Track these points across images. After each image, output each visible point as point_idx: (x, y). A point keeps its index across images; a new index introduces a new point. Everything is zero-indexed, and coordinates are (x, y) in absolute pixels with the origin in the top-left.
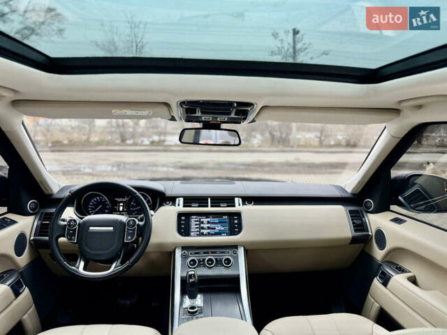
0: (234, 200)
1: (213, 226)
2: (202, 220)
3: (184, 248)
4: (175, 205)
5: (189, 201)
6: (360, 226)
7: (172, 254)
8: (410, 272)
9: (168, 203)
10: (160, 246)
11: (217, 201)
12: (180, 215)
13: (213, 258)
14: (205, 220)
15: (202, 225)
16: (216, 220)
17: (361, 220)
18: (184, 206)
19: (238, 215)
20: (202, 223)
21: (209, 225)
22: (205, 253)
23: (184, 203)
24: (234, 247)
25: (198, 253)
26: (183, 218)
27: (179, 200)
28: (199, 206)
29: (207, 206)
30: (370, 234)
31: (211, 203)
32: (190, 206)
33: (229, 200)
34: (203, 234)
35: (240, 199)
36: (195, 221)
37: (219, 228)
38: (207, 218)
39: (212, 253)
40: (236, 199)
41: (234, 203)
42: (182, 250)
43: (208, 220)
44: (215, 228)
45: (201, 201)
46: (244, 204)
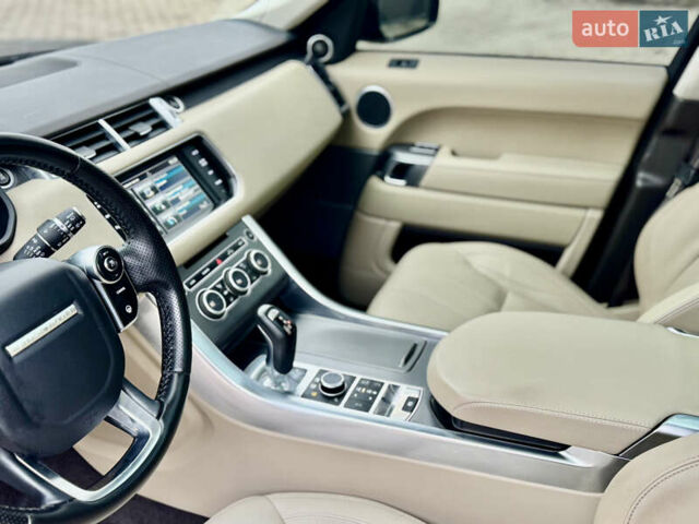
1: (168, 195)
2: (138, 190)
13: (235, 268)
14: (144, 187)
15: (149, 205)
19: (198, 142)
20: (145, 197)
21: (162, 197)
22: (212, 266)
25: (201, 276)
28: (100, 155)
29: (113, 147)
31: (119, 131)
33: (143, 112)
35: (163, 102)
37: (184, 194)
38: (142, 180)
39: (221, 259)
40: (154, 104)
41: (155, 115)
43: (149, 182)
44: (176, 201)
45: (87, 134)
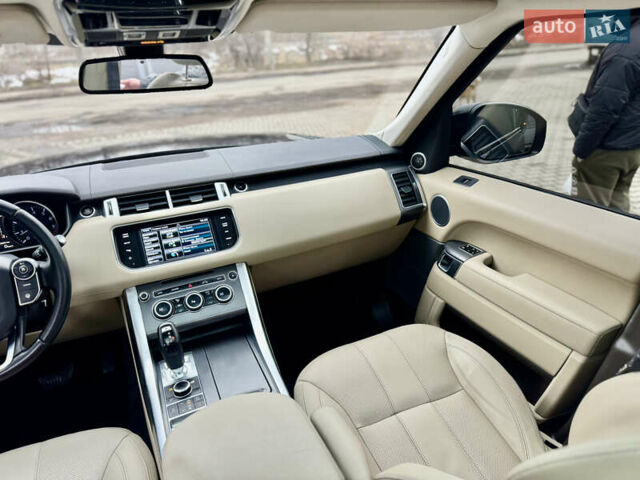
0: (213, 187)
1: (186, 240)
2: (162, 232)
3: (140, 288)
4: (103, 214)
5: (128, 202)
6: (410, 196)
7: (120, 301)
8: (485, 252)
9: (88, 211)
10: (94, 293)
11: (183, 193)
12: (118, 232)
13: (197, 293)
14: (169, 232)
15: (164, 242)
16: (189, 228)
17: (411, 186)
18: (122, 213)
19: (227, 212)
20: (165, 237)
21: (177, 239)
22: (181, 288)
23: (120, 206)
24: (230, 267)
25: (169, 291)
26: (126, 236)
27: (109, 204)
28: (151, 209)
29: (167, 206)
30: (425, 204)
31: (173, 199)
32: (134, 212)
33: (206, 190)
34: (169, 256)
35: (225, 184)
36: (151, 237)
37: (197, 240)
38: (170, 227)
39: (194, 285)
40: (218, 186)
41: (215, 192)
42: (138, 293)
43: (175, 230)
44: (190, 243)
45: (154, 198)
46: (232, 191)
